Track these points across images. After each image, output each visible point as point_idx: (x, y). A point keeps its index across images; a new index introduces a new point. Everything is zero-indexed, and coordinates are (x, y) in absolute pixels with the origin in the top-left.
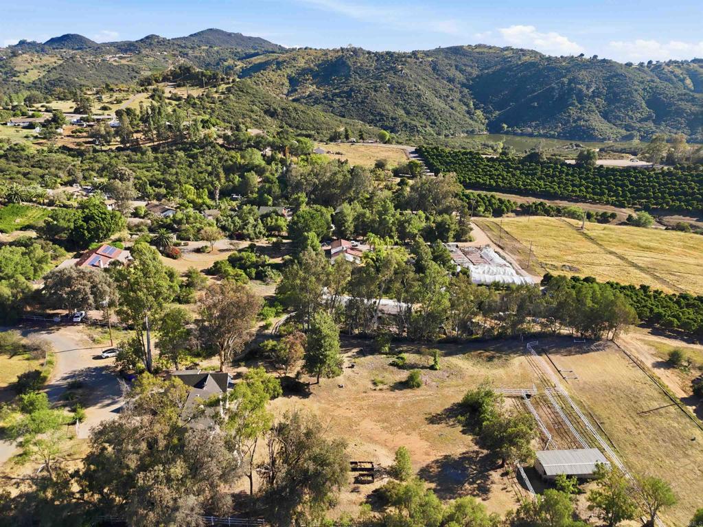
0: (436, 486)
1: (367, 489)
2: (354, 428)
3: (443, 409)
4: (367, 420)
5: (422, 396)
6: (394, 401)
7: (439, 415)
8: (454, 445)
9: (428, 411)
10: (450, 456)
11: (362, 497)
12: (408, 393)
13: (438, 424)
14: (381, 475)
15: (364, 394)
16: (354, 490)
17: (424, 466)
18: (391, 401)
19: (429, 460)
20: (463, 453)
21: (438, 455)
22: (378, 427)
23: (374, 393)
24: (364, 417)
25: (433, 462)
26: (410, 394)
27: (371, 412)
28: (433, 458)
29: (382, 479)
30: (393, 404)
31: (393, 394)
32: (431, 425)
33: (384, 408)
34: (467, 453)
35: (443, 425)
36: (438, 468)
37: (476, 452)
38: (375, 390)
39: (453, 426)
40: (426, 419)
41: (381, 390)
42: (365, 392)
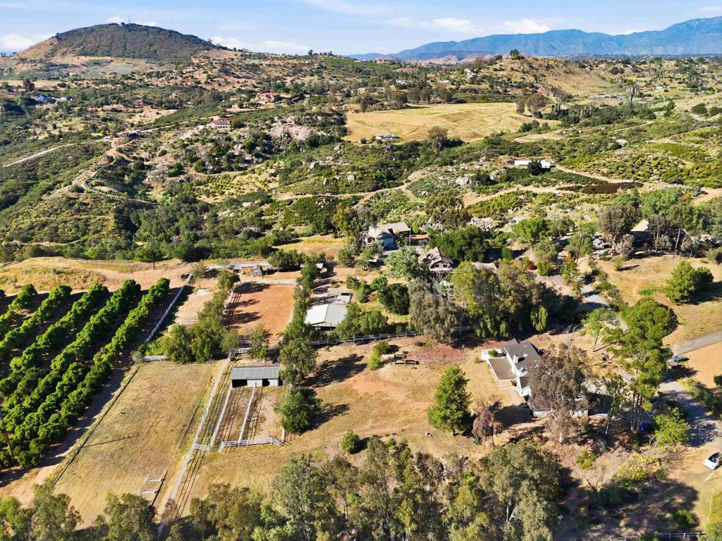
0: (355, 363)
1: (398, 353)
2: (411, 392)
3: (330, 421)
4: (400, 401)
6: (375, 424)
7: (336, 415)
8: (332, 390)
9: (344, 417)
10: (339, 382)
11: (401, 349)
13: (339, 405)
14: (390, 359)
15: (404, 428)
16: (406, 353)
17: (359, 373)
18: (378, 424)
19: (356, 377)
20: (327, 385)
21: (348, 381)
22: (391, 396)
23: (394, 430)
24: (403, 403)
25: (353, 376)
27: (396, 409)
28: (351, 379)
30: (377, 420)
31: (375, 432)
32: (346, 404)
33: (385, 416)
34: (324, 386)
35: (335, 405)
36: (350, 374)
37: (317, 386)
38: (394, 434)
39: (327, 405)
40: (348, 409)
41: (387, 435)
42: (403, 430)
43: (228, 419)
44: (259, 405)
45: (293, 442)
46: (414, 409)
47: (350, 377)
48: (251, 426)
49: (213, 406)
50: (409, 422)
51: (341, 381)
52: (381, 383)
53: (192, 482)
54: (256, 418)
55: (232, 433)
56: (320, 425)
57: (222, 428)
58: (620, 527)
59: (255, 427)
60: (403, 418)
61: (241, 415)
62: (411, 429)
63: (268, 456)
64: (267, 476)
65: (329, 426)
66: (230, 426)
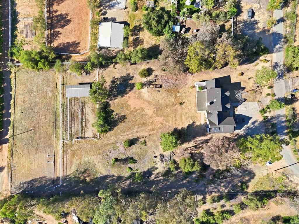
0: (129, 82)
1: (152, 77)
3: (118, 126)
4: (150, 115)
5: (125, 135)
7: (121, 122)
8: (118, 103)
9: (124, 124)
10: (121, 97)
11: (154, 73)
12: (131, 137)
13: (122, 115)
14: (147, 83)
15: (150, 133)
16: (156, 76)
17: (132, 91)
18: (139, 130)
20: (116, 99)
21: (125, 97)
22: (146, 111)
23: (146, 134)
24: (151, 117)
25: (128, 93)
26: (130, 136)
27: (148, 121)
28: (128, 95)
29: (147, 81)
30: (139, 127)
31: (138, 135)
32: (125, 114)
33: (143, 125)
34: (115, 99)
35: (120, 115)
36: (127, 91)
37: (111, 100)
38: (146, 137)
39: (116, 115)
40: (126, 119)
41: (143, 137)
42: (150, 135)
43: (72, 120)
44: (85, 111)
45: (103, 138)
46: (156, 121)
47: (127, 94)
48: (83, 126)
49: (63, 110)
50: (153, 130)
51: (122, 97)
52: (142, 101)
53: (66, 158)
54: (85, 120)
55: (76, 129)
56: (114, 128)
57: (71, 126)
58: (221, 186)
59: (85, 126)
60: (150, 127)
61: (78, 118)
62: (153, 134)
63: (93, 146)
64: (95, 156)
65: (118, 129)
66: (74, 124)
